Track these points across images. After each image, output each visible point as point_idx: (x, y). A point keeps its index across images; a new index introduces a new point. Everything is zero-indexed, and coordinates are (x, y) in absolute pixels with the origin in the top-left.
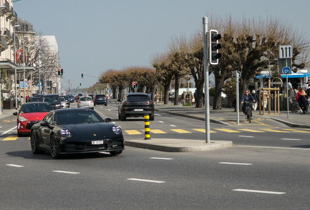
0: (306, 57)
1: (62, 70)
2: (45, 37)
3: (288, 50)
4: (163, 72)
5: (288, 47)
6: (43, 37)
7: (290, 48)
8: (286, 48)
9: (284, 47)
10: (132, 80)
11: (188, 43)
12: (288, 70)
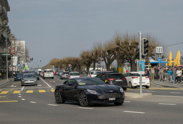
0: (164, 53)
1: (32, 58)
2: (22, 41)
3: (160, 49)
4: (87, 59)
5: (160, 48)
6: (21, 42)
7: (161, 48)
8: (159, 48)
9: (158, 48)
10: (68, 64)
11: (102, 45)
12: (160, 59)
